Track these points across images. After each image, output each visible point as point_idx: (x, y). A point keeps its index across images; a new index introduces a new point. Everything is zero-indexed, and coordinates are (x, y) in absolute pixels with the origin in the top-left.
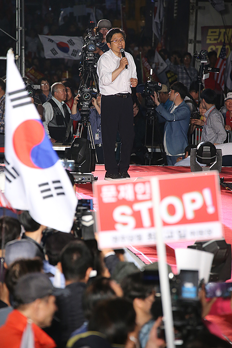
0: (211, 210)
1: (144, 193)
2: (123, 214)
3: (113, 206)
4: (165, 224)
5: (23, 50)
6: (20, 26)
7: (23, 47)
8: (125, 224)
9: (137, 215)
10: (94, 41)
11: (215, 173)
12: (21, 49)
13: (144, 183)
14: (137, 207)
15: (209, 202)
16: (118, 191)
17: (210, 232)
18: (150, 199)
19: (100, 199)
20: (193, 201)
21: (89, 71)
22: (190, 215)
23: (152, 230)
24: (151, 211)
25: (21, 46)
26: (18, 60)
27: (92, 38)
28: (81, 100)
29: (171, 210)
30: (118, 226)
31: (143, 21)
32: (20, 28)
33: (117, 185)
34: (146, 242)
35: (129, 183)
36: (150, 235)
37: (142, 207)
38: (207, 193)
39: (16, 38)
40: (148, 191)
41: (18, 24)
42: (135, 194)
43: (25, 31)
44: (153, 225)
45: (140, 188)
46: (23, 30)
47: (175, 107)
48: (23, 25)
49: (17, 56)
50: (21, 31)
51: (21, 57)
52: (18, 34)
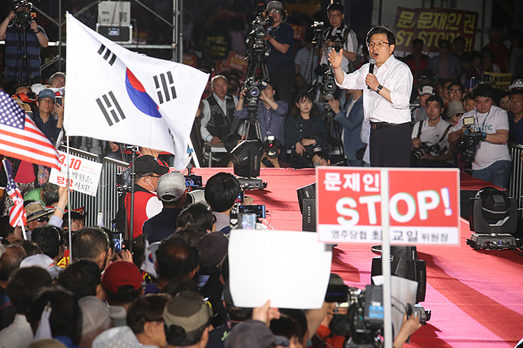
0: (448, 212)
1: (372, 185)
2: (346, 206)
3: (337, 196)
4: (393, 223)
5: (181, 38)
6: (179, 10)
7: (181, 34)
8: (348, 218)
9: (362, 210)
10: (263, 26)
11: (457, 170)
12: (179, 36)
13: (373, 173)
14: (363, 200)
15: (447, 203)
16: (343, 180)
17: (445, 237)
18: (378, 193)
19: (323, 186)
20: (429, 200)
21: (257, 60)
22: (423, 216)
23: (378, 229)
24: (378, 206)
25: (179, 32)
26: (175, 49)
27: (262, 23)
28: (248, 95)
29: (402, 208)
30: (340, 220)
31: (319, 5)
32: (178, 13)
33: (342, 173)
34: (370, 240)
35: (356, 172)
36: (376, 233)
37: (370, 201)
38: (445, 192)
39: (172, 24)
40: (377, 184)
41: (175, 8)
42: (362, 184)
43: (183, 16)
44: (379, 223)
45: (368, 179)
46: (181, 15)
47: (354, 102)
48: (181, 9)
49: (174, 45)
50: (179, 16)
51: (178, 45)
52: (175, 19)
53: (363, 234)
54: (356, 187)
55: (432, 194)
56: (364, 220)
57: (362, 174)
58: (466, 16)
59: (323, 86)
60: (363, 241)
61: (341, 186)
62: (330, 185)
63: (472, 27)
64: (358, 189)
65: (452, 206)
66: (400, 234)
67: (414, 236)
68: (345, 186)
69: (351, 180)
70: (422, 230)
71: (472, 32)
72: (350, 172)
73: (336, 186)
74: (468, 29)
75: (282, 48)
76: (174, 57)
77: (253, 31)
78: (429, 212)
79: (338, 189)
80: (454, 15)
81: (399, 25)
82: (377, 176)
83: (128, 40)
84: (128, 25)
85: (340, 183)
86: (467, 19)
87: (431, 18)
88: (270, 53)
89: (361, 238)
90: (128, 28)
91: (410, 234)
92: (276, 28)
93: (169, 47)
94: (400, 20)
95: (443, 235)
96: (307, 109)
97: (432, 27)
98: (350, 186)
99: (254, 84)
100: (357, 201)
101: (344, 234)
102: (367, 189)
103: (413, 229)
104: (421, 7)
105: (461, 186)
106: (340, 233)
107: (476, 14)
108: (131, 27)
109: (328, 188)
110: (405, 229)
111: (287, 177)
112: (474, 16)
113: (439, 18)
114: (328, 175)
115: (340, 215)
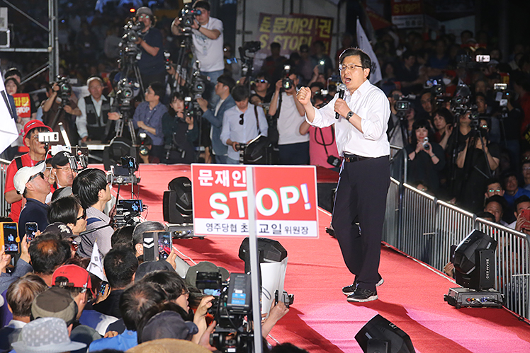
0: (307, 207)
1: (240, 181)
2: (218, 201)
4: (260, 217)
5: (57, 42)
6: (54, 15)
7: (57, 38)
8: (220, 212)
9: (232, 204)
14: (232, 195)
15: (306, 198)
16: (215, 176)
17: (306, 229)
18: (245, 189)
19: (197, 182)
20: (290, 195)
21: (129, 63)
22: (286, 210)
23: (246, 222)
24: (245, 199)
25: (55, 36)
26: (51, 52)
27: (133, 28)
29: (267, 202)
30: (213, 213)
32: (53, 18)
33: (214, 170)
37: (238, 196)
38: (304, 187)
39: (48, 29)
40: (244, 181)
41: (51, 13)
42: (231, 180)
45: (236, 175)
46: (56, 20)
47: (222, 101)
48: (57, 14)
49: (50, 48)
50: (54, 21)
51: (54, 48)
52: (51, 25)
53: (234, 227)
54: (226, 183)
55: (293, 189)
56: (234, 215)
57: (231, 170)
58: (322, 21)
59: (193, 87)
60: (234, 233)
61: (213, 182)
62: (204, 181)
63: (328, 31)
64: (228, 185)
65: (311, 201)
66: (266, 227)
67: (278, 228)
68: (217, 182)
69: (222, 176)
70: (285, 223)
71: (328, 36)
72: (221, 169)
73: (209, 181)
74: (325, 33)
75: (153, 51)
76: (50, 59)
77: (126, 36)
78: (290, 206)
79: (210, 184)
80: (306, 20)
81: (262, 30)
82: (244, 172)
83: (6, 44)
84: (6, 30)
85: (212, 179)
86: (323, 24)
87: (285, 23)
88: (142, 57)
89: (232, 231)
90: (5, 33)
91: (274, 227)
92: (145, 33)
93: (45, 50)
94: (262, 25)
95: (303, 228)
96: (179, 108)
97: (286, 31)
98: (221, 182)
99: (127, 85)
100: (228, 196)
101: (217, 227)
102: (236, 184)
103: (277, 222)
104: (281, 13)
105: (317, 179)
106: (214, 226)
107: (332, 19)
108: (8, 32)
109: (202, 184)
110: (270, 223)
111: (160, 172)
112: (330, 22)
113: (293, 23)
114: (201, 172)
115: (214, 210)
